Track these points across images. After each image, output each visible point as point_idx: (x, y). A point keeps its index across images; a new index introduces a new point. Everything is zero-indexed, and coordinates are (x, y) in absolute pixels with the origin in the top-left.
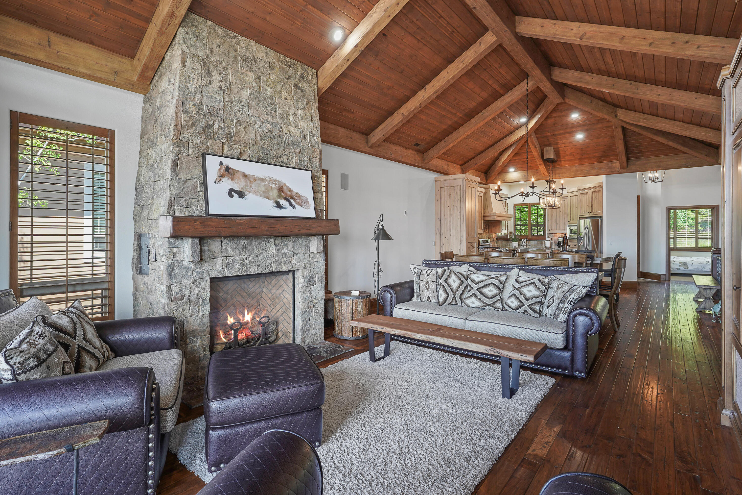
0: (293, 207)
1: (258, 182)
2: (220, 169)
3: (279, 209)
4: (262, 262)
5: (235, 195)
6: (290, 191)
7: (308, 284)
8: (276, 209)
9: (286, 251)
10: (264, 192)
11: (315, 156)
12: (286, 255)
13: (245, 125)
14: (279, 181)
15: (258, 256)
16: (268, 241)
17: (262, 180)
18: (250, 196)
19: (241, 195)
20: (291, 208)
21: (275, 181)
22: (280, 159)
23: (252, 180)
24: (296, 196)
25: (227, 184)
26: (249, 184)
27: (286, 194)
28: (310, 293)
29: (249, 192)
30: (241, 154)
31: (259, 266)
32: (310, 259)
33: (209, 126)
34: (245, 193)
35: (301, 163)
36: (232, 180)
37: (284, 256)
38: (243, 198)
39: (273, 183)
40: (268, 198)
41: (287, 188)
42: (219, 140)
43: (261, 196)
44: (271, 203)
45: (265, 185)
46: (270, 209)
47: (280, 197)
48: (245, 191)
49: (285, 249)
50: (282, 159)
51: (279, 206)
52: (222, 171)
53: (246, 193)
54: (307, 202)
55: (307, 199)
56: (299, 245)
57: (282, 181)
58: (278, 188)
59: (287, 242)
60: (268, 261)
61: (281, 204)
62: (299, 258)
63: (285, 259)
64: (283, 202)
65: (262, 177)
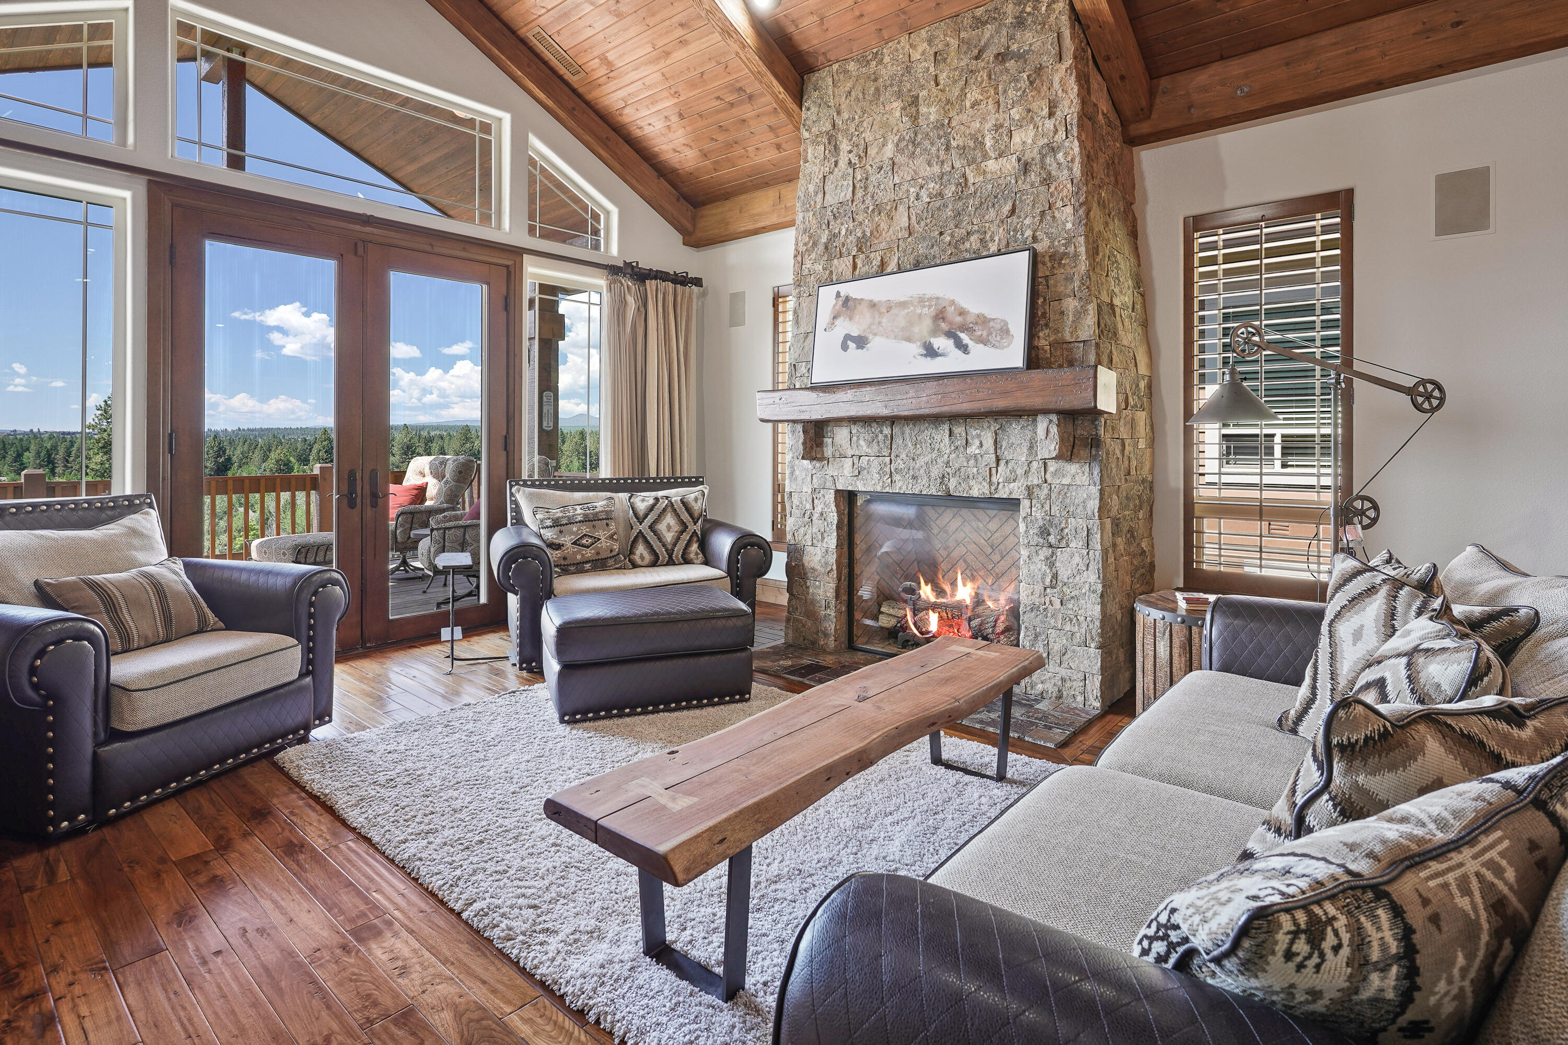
0: (964, 348)
1: (894, 311)
2: (834, 306)
3: (929, 359)
4: (922, 471)
5: (852, 345)
6: (962, 313)
7: (1041, 540)
8: (923, 359)
9: (977, 452)
10: (903, 329)
11: (1059, 204)
12: (976, 460)
13: (888, 208)
14: (938, 298)
15: (914, 459)
16: (936, 427)
17: (903, 305)
18: (876, 343)
19: (861, 342)
20: (959, 353)
21: (930, 299)
22: (962, 247)
23: (883, 310)
24: (976, 323)
25: (844, 327)
26: (877, 321)
27: (951, 323)
28: (1052, 565)
29: (876, 334)
30: (883, 264)
31: (914, 477)
32: (1048, 476)
33: (834, 236)
34: (867, 339)
35: (1014, 236)
36: (851, 318)
37: (972, 462)
38: (862, 348)
39: (924, 307)
40: (909, 340)
41: (955, 309)
42: (849, 254)
43: (895, 338)
44: (916, 349)
45: (907, 313)
46: (910, 363)
47: (935, 332)
48: (868, 335)
49: (974, 447)
50: (967, 245)
51: (931, 352)
52: (837, 308)
53: (871, 337)
54: (1005, 331)
55: (1006, 324)
56: (1013, 439)
57: (946, 297)
58: (933, 314)
59: (978, 431)
60: (935, 472)
61: (936, 347)
62: (1013, 471)
63: (975, 469)
64: (941, 343)
65: (902, 300)
